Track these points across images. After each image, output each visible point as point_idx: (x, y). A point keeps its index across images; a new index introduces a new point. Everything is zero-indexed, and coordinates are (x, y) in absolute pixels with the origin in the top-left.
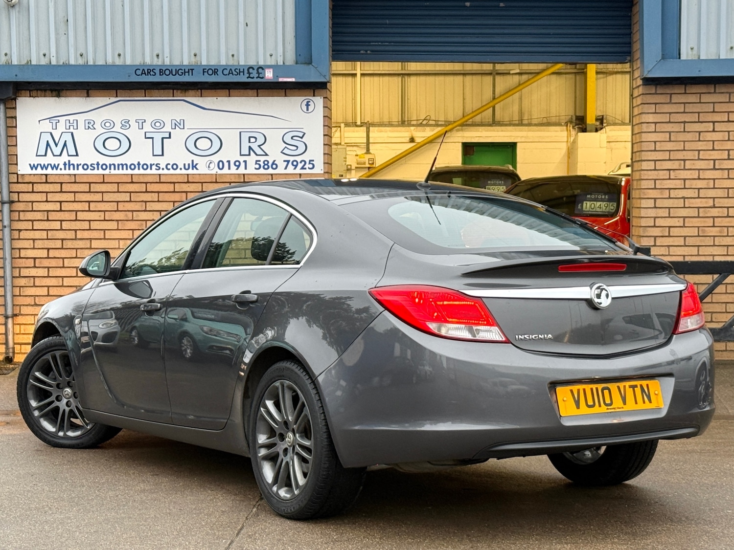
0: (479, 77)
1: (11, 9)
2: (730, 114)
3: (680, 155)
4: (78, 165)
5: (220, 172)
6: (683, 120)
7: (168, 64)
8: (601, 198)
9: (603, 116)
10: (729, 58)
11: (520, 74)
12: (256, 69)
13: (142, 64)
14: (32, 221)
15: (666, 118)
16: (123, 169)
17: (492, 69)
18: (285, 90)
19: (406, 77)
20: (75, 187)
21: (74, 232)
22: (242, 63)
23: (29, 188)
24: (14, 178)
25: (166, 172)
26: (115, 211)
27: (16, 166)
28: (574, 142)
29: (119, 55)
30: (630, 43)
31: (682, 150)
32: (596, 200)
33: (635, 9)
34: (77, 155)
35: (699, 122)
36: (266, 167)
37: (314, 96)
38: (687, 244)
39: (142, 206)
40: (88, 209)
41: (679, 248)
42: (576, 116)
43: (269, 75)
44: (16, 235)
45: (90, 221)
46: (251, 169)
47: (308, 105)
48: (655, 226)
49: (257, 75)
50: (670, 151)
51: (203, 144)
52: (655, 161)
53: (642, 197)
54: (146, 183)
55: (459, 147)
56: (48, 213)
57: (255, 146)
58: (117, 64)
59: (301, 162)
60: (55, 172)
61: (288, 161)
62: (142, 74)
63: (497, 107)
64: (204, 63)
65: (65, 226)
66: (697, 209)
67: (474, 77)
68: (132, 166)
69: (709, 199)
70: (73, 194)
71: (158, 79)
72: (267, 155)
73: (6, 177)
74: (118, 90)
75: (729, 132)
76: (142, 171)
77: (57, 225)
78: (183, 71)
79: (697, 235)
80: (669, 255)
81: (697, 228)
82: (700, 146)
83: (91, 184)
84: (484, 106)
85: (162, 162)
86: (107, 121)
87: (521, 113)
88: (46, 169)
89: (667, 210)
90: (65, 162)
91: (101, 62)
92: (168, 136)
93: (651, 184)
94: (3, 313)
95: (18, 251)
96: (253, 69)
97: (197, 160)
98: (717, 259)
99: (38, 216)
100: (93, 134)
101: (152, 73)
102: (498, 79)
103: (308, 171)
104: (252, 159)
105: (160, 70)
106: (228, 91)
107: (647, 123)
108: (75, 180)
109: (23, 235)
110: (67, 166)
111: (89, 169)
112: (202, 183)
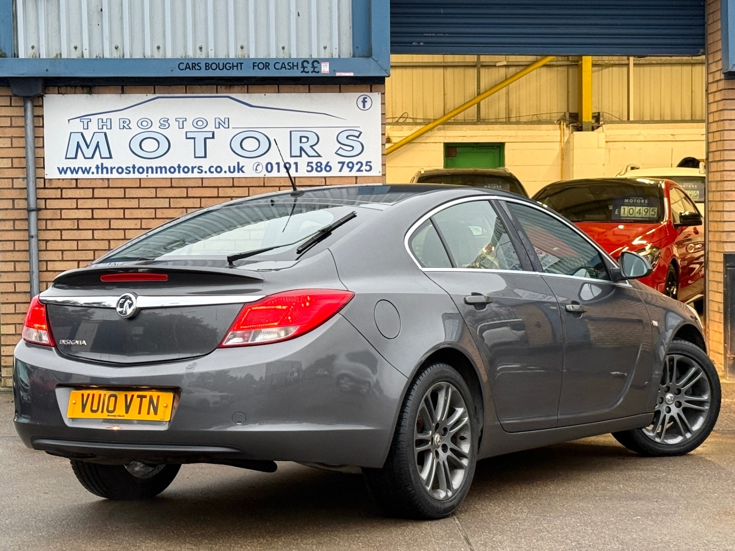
0: (461, 70)
4: (112, 169)
5: (268, 175)
7: (213, 57)
8: (641, 203)
9: (599, 113)
11: (507, 66)
12: (311, 63)
13: (184, 57)
14: (61, 230)
16: (161, 172)
17: (476, 61)
18: (341, 85)
20: (109, 193)
21: (107, 242)
22: (294, 56)
23: (58, 193)
24: (40, 183)
25: (209, 175)
26: (153, 219)
27: (43, 169)
29: (158, 48)
30: (704, 35)
32: (635, 205)
34: (111, 157)
36: (319, 169)
37: (371, 92)
40: (122, 217)
42: (570, 113)
43: (325, 69)
44: (43, 245)
45: (124, 230)
46: (303, 172)
47: (364, 102)
49: (312, 69)
51: (250, 144)
53: (725, 199)
54: (187, 188)
55: (442, 147)
56: (78, 221)
57: (306, 147)
58: (156, 57)
59: (357, 164)
60: (86, 176)
61: (343, 163)
62: (186, 68)
63: (482, 103)
64: (252, 56)
65: (98, 235)
67: (457, 70)
68: (172, 170)
70: (106, 200)
71: (203, 73)
72: (319, 156)
73: (33, 182)
74: (156, 87)
76: (182, 175)
77: (88, 235)
78: (231, 65)
83: (126, 190)
85: (205, 164)
86: (144, 120)
87: (508, 110)
88: (77, 173)
90: (97, 166)
91: (138, 55)
92: (211, 136)
95: (45, 263)
96: (308, 63)
97: (242, 162)
99: (68, 224)
100: (128, 134)
101: (197, 67)
102: (483, 71)
103: (364, 174)
104: (303, 161)
105: (206, 64)
106: (277, 86)
107: (730, 120)
108: (109, 184)
109: (51, 246)
110: (100, 170)
111: (124, 173)
112: (249, 187)
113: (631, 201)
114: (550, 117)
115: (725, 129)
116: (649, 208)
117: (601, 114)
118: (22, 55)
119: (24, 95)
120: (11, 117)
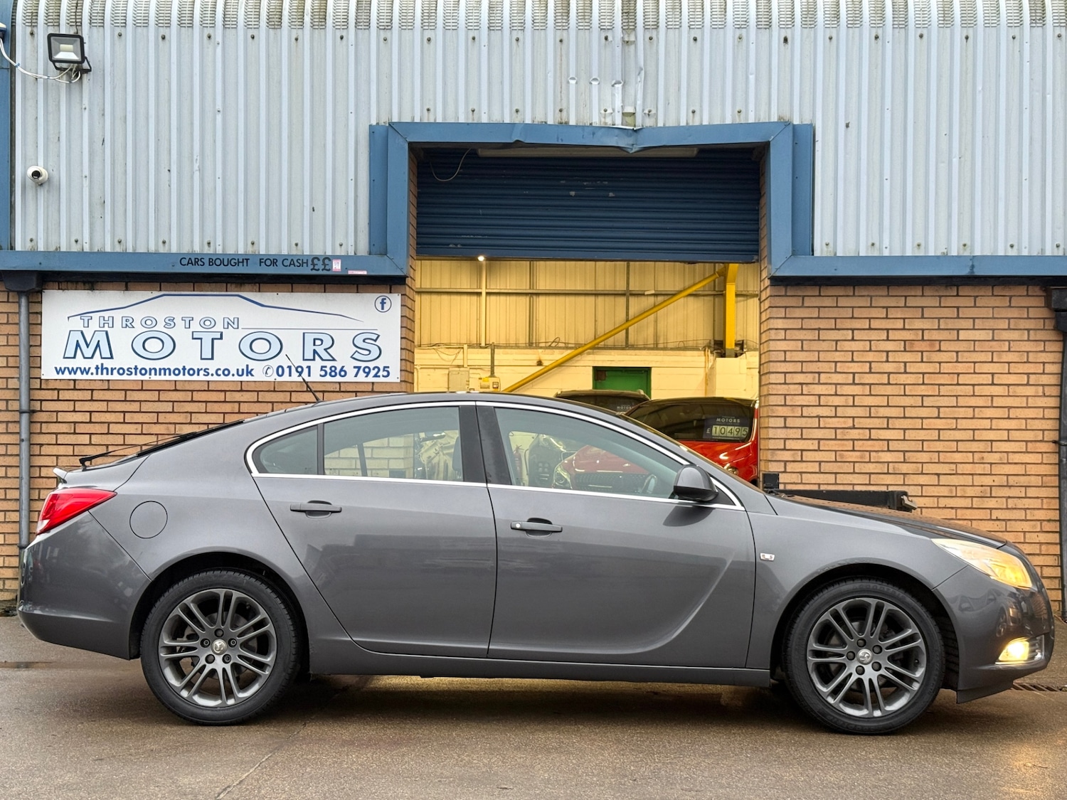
0: (612, 298)
1: (39, 188)
2: (872, 320)
3: (814, 367)
4: (112, 370)
5: (279, 379)
6: (817, 327)
7: (221, 252)
8: (733, 422)
9: (743, 341)
10: (870, 255)
11: (655, 295)
12: (321, 259)
13: (190, 252)
14: (56, 434)
15: (797, 324)
16: (165, 374)
17: (625, 289)
18: (357, 285)
19: (535, 297)
20: (108, 395)
21: (105, 447)
22: (306, 253)
23: (54, 395)
24: (36, 384)
25: (215, 378)
26: (155, 423)
27: (39, 369)
28: (712, 368)
29: (164, 242)
30: (757, 241)
31: (816, 362)
32: (727, 424)
33: (763, 201)
34: (112, 358)
35: (836, 329)
36: (333, 374)
37: (390, 293)
38: (822, 471)
39: (186, 418)
40: (122, 421)
41: (814, 475)
42: (715, 341)
43: (337, 266)
44: (36, 450)
45: (124, 434)
46: (316, 376)
47: (383, 303)
48: (785, 449)
49: (323, 267)
50: (802, 362)
51: (260, 346)
52: (785, 373)
53: (770, 415)
54: (192, 391)
55: (590, 372)
56: (75, 425)
57: (320, 350)
58: (161, 251)
59: (374, 369)
60: (85, 377)
61: (359, 368)
62: (188, 263)
63: (631, 329)
64: (263, 252)
65: (95, 440)
66: (834, 431)
68: (176, 372)
69: (849, 419)
70: (106, 403)
71: (207, 269)
72: (334, 360)
73: (26, 382)
74: (162, 284)
75: (870, 341)
76: (187, 377)
77: (85, 439)
78: (236, 261)
79: (834, 460)
80: (801, 483)
81: (834, 453)
82: (838, 356)
83: (128, 392)
84: (617, 328)
85: (212, 366)
86: (148, 318)
87: (656, 336)
88: (75, 373)
89: (800, 430)
90: (97, 366)
91: (141, 249)
92: (219, 337)
93: (780, 400)
94: (18, 542)
95: (38, 469)
96: (319, 260)
97: (252, 364)
98: (858, 488)
99: (64, 428)
100: (131, 333)
101: (200, 263)
102: (632, 299)
103: (382, 379)
104: (316, 365)
105: (210, 259)
106: (290, 285)
107: (776, 329)
108: (109, 386)
109: (45, 450)
110: (100, 371)
111: (125, 374)
112: (258, 391)
113: (723, 420)
114: (697, 343)
115: (771, 338)
116: (740, 428)
117: (745, 342)
118: (18, 247)
119: (18, 289)
120: (8, 313)
